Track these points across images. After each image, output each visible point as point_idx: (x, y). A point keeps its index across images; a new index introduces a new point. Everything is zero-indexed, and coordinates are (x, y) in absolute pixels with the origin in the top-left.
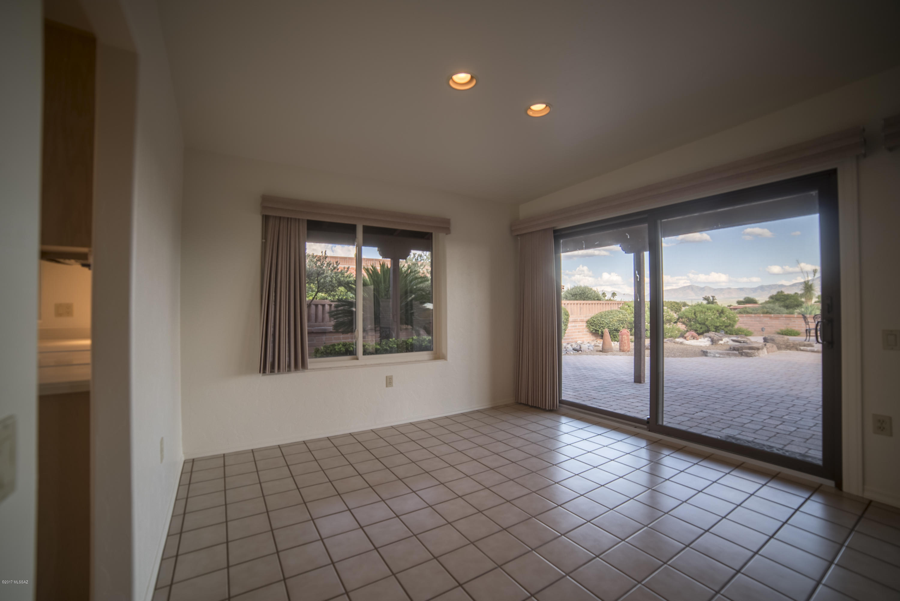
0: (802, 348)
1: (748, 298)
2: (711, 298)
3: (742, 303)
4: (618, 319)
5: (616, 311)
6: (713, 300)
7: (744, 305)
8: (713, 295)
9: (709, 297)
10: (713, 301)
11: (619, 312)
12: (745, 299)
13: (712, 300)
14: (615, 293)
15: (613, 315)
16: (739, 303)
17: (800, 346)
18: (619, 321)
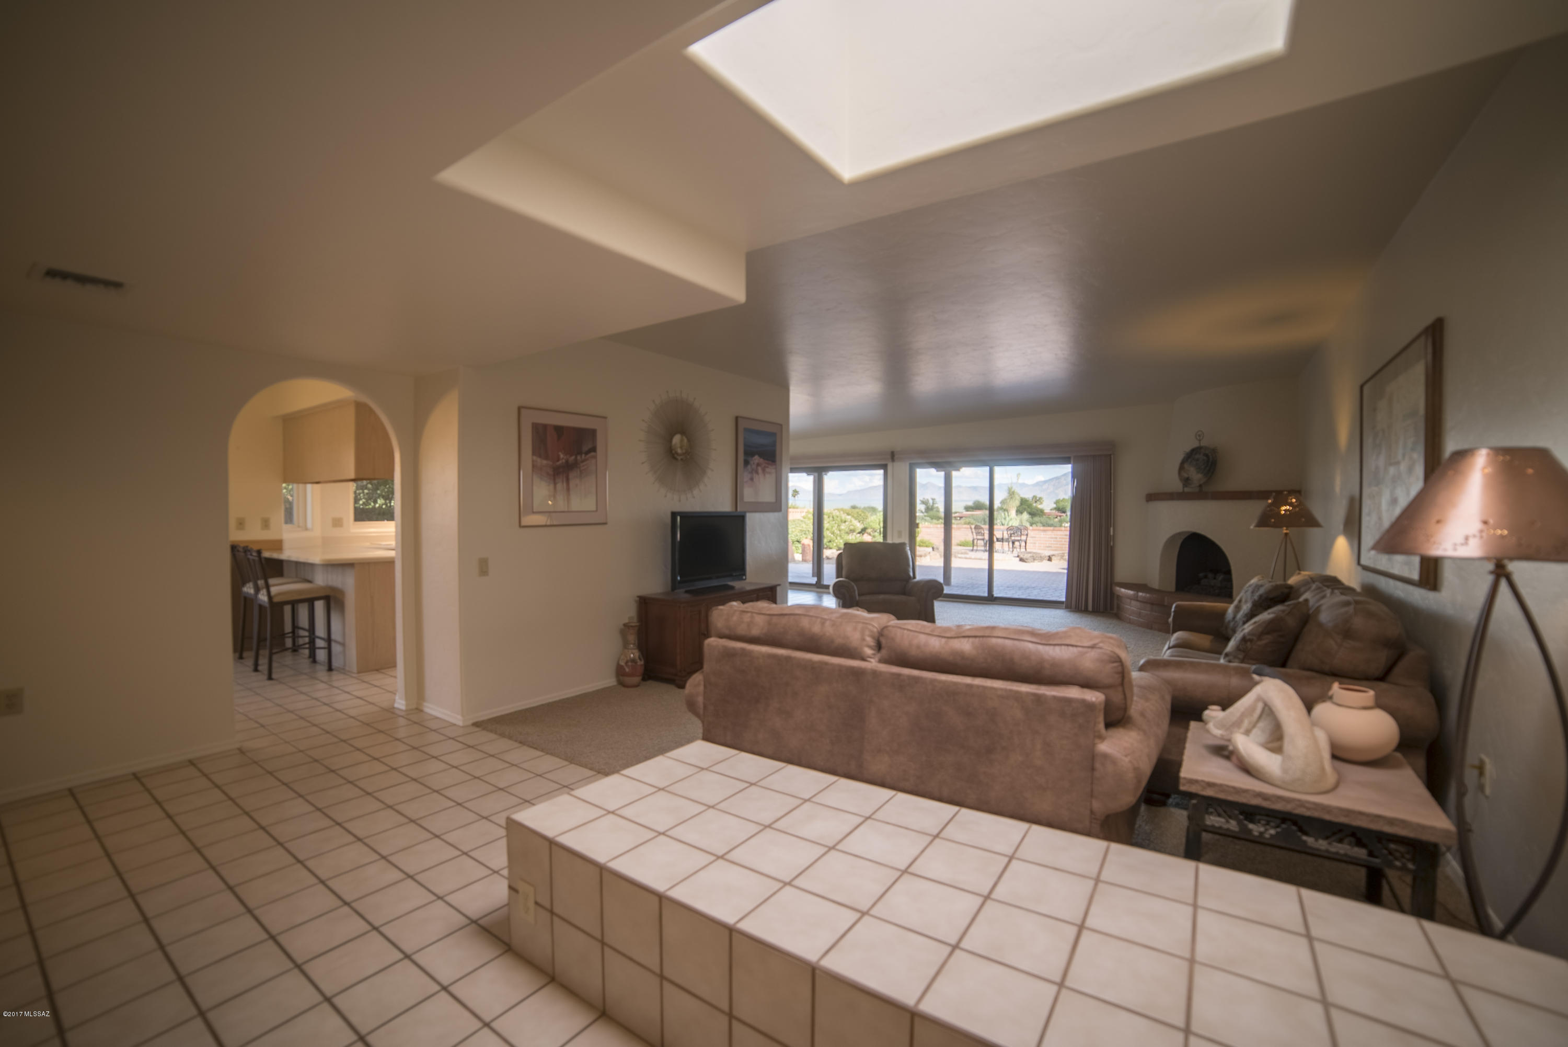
0: (960, 555)
1: (978, 502)
2: (931, 502)
3: (971, 510)
4: (800, 529)
5: (798, 520)
6: (933, 503)
7: (973, 511)
8: (934, 497)
9: (928, 500)
10: (933, 506)
11: (802, 521)
12: (974, 503)
13: (931, 504)
14: (798, 490)
15: (796, 524)
16: (967, 508)
17: (958, 553)
18: (801, 531)
